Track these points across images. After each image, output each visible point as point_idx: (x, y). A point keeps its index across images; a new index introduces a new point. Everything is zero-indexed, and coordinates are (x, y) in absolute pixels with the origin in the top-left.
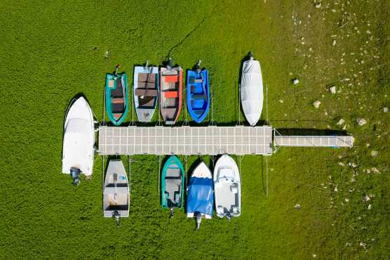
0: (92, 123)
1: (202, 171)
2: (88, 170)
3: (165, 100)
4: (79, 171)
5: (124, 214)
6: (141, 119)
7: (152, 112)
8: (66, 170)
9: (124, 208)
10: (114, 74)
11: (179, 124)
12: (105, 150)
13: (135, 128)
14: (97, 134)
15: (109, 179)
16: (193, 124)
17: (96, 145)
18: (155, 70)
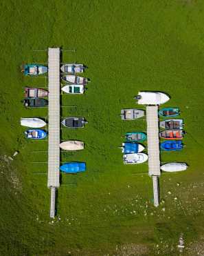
0: (159, 103)
1: (141, 148)
2: (140, 102)
3: (169, 132)
4: (139, 98)
5: (123, 118)
6: (161, 123)
7: (164, 127)
8: (140, 94)
9: (125, 118)
10: (179, 111)
11: (159, 138)
12: (148, 109)
13: (157, 120)
14: (154, 105)
15: (136, 111)
16: (160, 144)
17: (150, 105)
18: (181, 128)
